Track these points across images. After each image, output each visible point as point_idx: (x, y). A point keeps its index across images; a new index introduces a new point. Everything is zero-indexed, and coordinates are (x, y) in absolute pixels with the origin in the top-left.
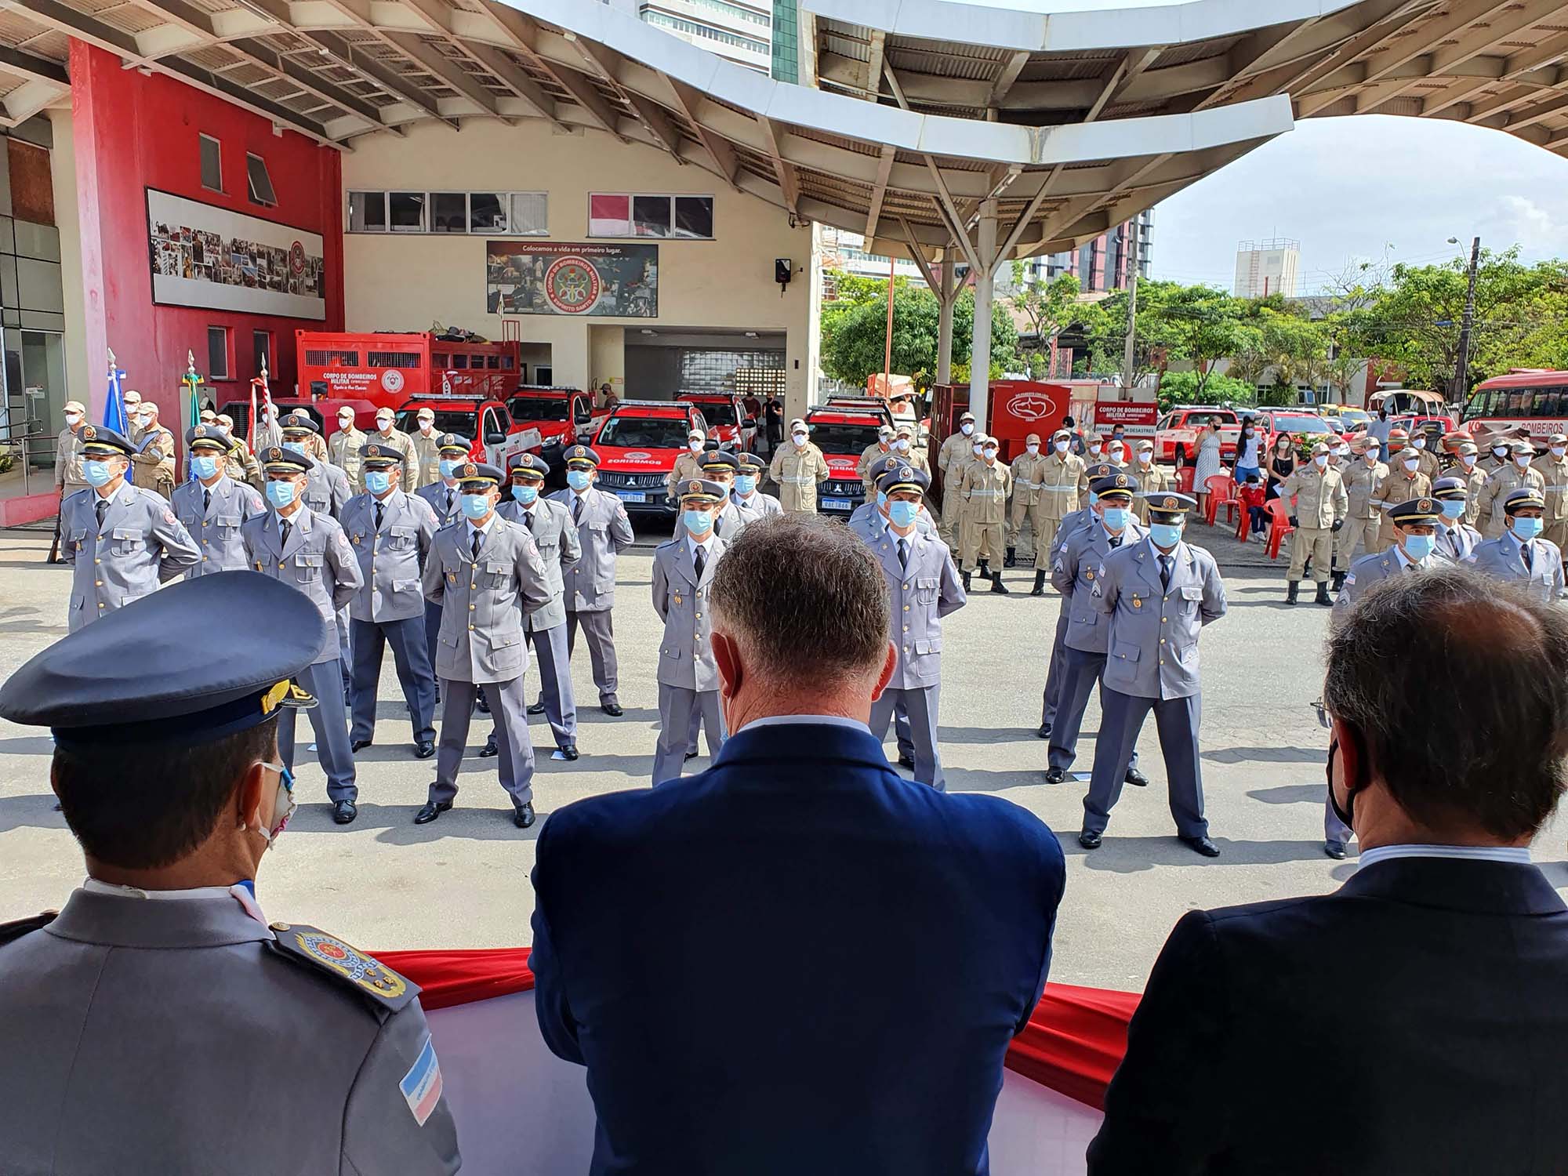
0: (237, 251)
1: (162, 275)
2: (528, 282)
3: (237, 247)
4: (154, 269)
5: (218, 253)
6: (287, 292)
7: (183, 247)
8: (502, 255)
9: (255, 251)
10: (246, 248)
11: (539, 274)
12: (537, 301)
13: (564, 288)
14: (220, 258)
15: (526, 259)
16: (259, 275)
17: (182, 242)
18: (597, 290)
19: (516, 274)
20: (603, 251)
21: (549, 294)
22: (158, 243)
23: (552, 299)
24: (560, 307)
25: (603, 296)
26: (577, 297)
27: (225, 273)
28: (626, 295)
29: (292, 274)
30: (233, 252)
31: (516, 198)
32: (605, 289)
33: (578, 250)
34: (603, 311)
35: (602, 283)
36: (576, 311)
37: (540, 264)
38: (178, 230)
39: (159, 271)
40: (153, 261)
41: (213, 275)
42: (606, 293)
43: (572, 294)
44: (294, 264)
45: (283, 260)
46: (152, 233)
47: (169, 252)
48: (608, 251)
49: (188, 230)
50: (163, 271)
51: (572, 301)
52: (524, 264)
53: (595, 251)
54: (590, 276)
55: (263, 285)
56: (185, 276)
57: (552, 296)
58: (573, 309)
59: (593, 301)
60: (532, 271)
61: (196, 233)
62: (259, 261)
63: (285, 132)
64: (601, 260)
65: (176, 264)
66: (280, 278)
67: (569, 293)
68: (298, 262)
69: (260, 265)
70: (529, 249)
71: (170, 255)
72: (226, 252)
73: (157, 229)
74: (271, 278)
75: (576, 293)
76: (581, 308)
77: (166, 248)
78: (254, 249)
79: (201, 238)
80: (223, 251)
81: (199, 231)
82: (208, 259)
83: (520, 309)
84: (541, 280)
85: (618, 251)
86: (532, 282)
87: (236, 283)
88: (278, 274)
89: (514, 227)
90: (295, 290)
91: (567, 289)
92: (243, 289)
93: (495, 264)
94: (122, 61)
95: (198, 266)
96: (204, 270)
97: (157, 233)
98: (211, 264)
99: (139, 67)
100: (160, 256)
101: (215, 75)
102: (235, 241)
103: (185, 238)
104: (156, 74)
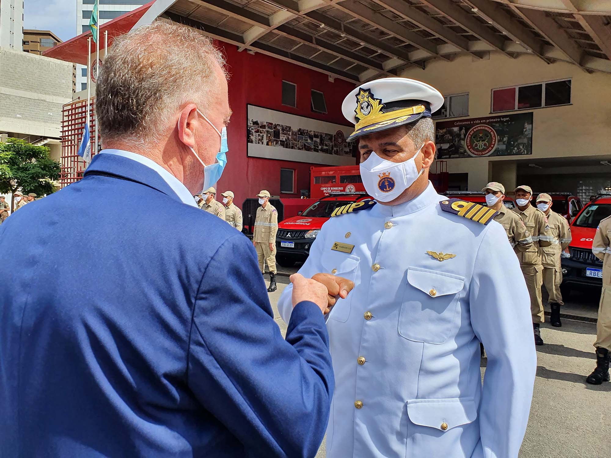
0: (301, 134)
1: (254, 144)
2: (457, 141)
3: (301, 132)
4: (249, 141)
5: (289, 135)
6: (332, 154)
7: (267, 131)
8: (444, 129)
9: (313, 134)
10: (307, 132)
11: (462, 136)
12: (461, 151)
13: (476, 142)
14: (290, 137)
15: (456, 129)
16: (314, 146)
17: (267, 129)
18: (495, 142)
19: (450, 137)
20: (499, 120)
21: (468, 147)
22: (253, 129)
23: (469, 149)
24: (473, 153)
25: (498, 145)
26: (483, 146)
27: (293, 144)
28: (512, 143)
29: (336, 145)
30: (299, 134)
31: (453, 98)
32: (499, 141)
33: (484, 121)
34: (497, 153)
35: (497, 138)
36: (482, 155)
37: (463, 131)
38: (265, 124)
39: (252, 142)
40: (248, 137)
41: (285, 144)
42: (500, 143)
43: (481, 145)
44: (337, 141)
45: (330, 139)
46: (249, 124)
47: (259, 133)
48: (502, 119)
49: (271, 124)
50: (254, 142)
51: (481, 149)
52: (455, 132)
53: (495, 120)
54: (491, 135)
55: (316, 150)
56: (268, 144)
57: (469, 147)
58: (480, 153)
59: (492, 148)
60: (459, 135)
61: (276, 126)
62: (314, 139)
63: (336, 80)
64: (497, 125)
65: (262, 139)
66: (327, 147)
67: (479, 145)
68: (340, 140)
69: (315, 141)
70: (457, 124)
71: (259, 135)
72: (294, 134)
73: (252, 123)
74: (322, 147)
75: (483, 145)
76: (485, 152)
77: (257, 131)
78: (312, 133)
80: (293, 134)
81: (278, 125)
82: (283, 138)
83: (452, 156)
84: (464, 140)
85: (507, 119)
86: (459, 141)
87: (299, 149)
88: (326, 145)
89: (451, 114)
90: (337, 153)
91: (477, 143)
92: (304, 152)
93: (440, 134)
94: (238, 48)
95: (276, 140)
96: (279, 142)
97: (252, 125)
98: (284, 140)
99: (246, 50)
100: (253, 135)
101: (290, 53)
102: (300, 129)
103: (269, 128)
104: (257, 53)
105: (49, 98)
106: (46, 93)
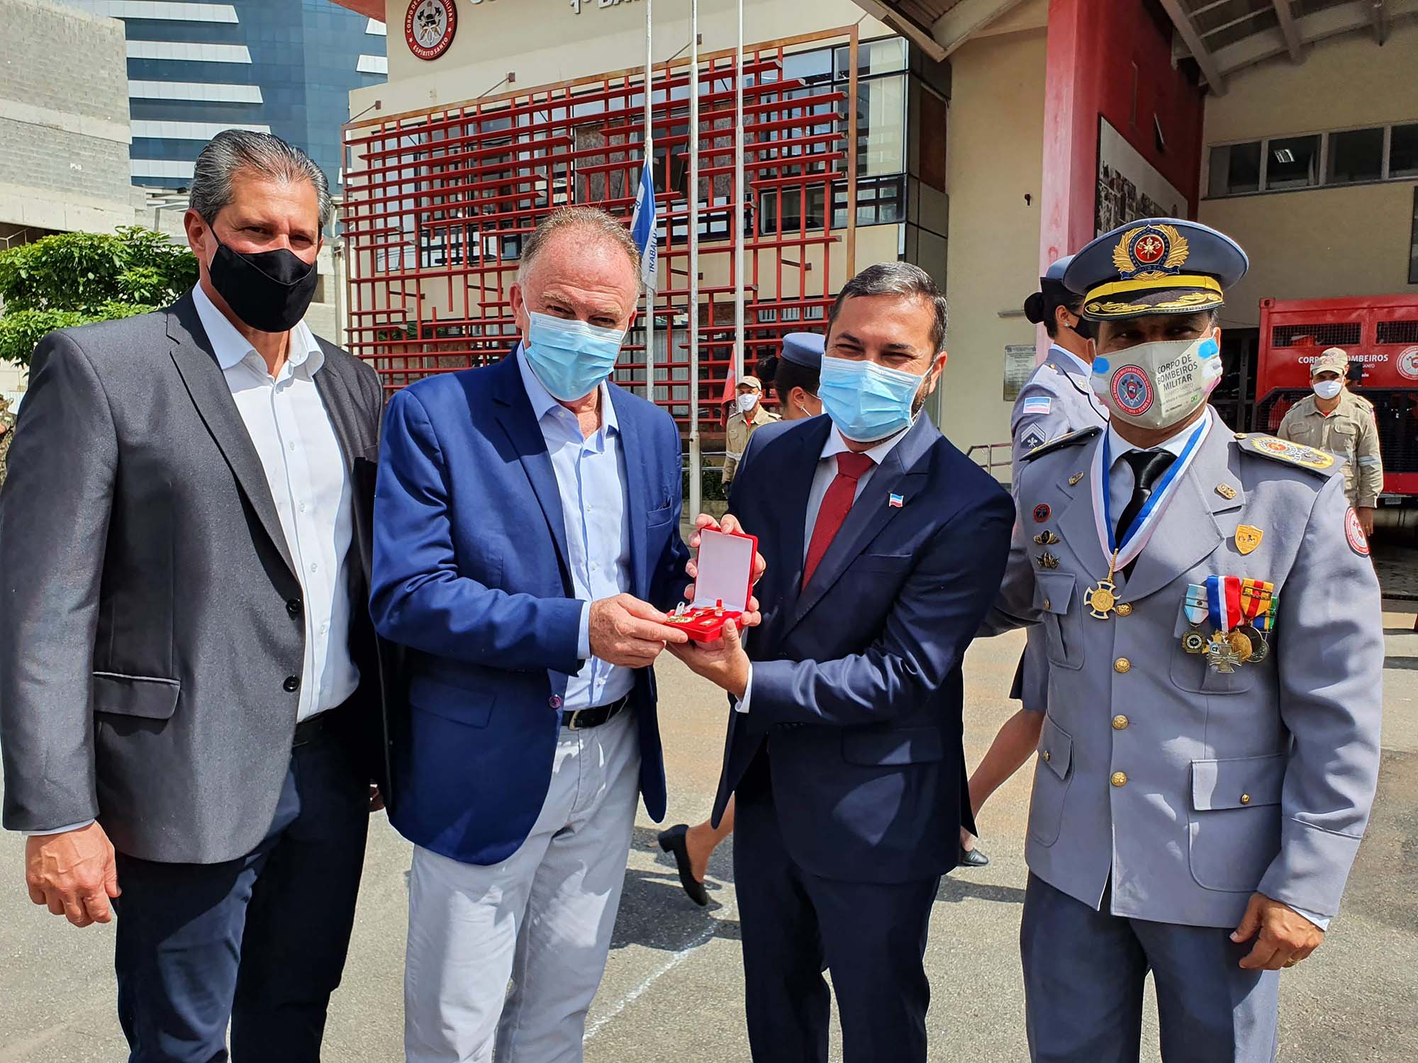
22: (1102, 189)
38: (1114, 175)
46: (1100, 175)
47: (1108, 202)
49: (1120, 176)
61: (1123, 183)
65: (1110, 218)
73: (1103, 170)
77: (1106, 196)
79: (1126, 188)
100: (1102, 208)
105: (70, 122)
106: (62, 107)
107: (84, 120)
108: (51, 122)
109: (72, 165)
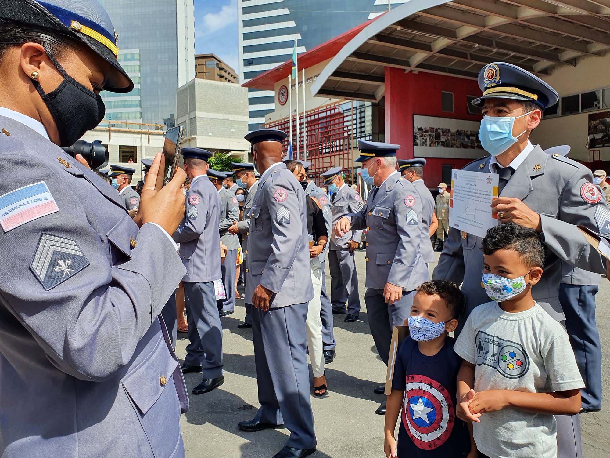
1: (419, 147)
3: (459, 133)
4: (415, 144)
5: (448, 136)
7: (430, 135)
8: (596, 120)
10: (465, 132)
14: (449, 138)
15: (609, 120)
16: (471, 143)
17: (429, 133)
19: (604, 128)
22: (418, 134)
27: (452, 143)
30: (457, 135)
31: (604, 91)
38: (428, 129)
39: (417, 145)
40: (414, 141)
41: (445, 144)
46: (415, 131)
47: (423, 137)
49: (433, 128)
50: (419, 145)
52: (608, 122)
55: (473, 147)
56: (430, 146)
61: (437, 130)
62: (471, 138)
65: (426, 141)
69: (472, 140)
71: (423, 139)
72: (453, 135)
73: (417, 129)
74: (478, 144)
77: (421, 136)
78: (469, 133)
79: (440, 131)
80: (451, 135)
81: (439, 129)
82: (443, 139)
83: (606, 145)
87: (458, 147)
89: (604, 105)
92: (462, 150)
93: (593, 125)
94: (404, 70)
95: (437, 142)
96: (440, 143)
97: (417, 131)
98: (444, 141)
99: (411, 71)
100: (418, 140)
101: (448, 68)
102: (458, 131)
103: (431, 132)
104: (420, 72)
105: (231, 117)
106: (229, 113)
107: (236, 116)
108: (227, 118)
109: (232, 130)
